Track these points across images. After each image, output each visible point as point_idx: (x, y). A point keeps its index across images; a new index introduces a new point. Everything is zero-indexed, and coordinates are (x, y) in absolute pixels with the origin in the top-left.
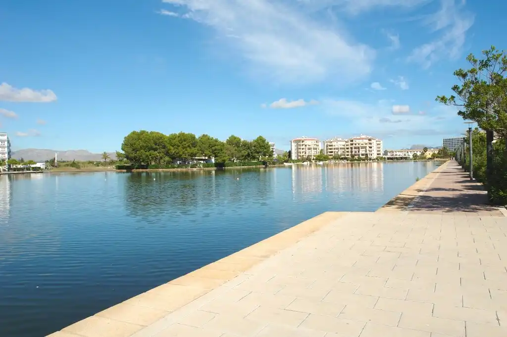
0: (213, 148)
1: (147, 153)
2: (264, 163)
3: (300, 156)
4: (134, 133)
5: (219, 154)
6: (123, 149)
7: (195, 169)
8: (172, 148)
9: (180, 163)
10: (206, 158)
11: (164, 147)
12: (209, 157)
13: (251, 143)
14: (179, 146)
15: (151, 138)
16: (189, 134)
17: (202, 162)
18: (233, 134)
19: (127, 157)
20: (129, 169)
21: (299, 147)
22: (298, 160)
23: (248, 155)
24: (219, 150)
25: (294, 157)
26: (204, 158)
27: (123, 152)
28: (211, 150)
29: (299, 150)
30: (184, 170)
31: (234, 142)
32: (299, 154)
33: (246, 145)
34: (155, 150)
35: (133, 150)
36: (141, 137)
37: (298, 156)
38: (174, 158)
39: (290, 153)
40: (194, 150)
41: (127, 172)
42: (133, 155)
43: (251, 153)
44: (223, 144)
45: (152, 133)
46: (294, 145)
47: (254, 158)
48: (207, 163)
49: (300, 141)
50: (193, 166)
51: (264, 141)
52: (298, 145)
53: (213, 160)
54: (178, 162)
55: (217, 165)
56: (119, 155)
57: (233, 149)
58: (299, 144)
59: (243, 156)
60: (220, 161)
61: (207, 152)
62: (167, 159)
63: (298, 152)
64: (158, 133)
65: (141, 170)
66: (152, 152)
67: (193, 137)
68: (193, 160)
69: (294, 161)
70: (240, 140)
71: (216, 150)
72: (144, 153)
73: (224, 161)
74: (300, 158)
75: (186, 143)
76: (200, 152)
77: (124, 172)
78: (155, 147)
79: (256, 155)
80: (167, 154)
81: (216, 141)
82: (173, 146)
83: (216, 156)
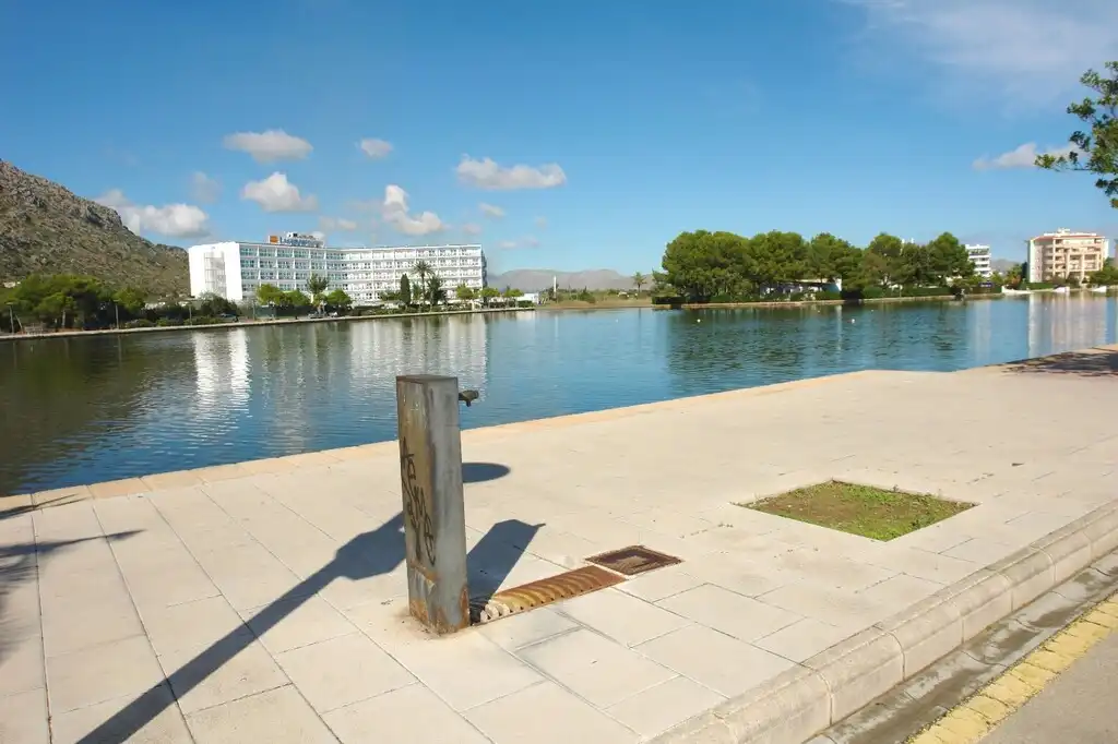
0: (838, 261)
1: (708, 273)
2: (955, 290)
3: (1051, 274)
4: (684, 235)
5: (849, 274)
6: (665, 267)
7: (798, 304)
8: (755, 262)
9: (771, 292)
10: (824, 281)
11: (740, 261)
12: (831, 280)
13: (923, 249)
14: (768, 258)
15: (716, 244)
16: (789, 234)
17: (816, 289)
18: (883, 231)
19: (672, 281)
20: (675, 303)
21: (1049, 254)
22: (1045, 284)
23: (917, 274)
24: (849, 264)
25: (1033, 277)
26: (819, 281)
27: (666, 272)
28: (834, 266)
29: (1049, 262)
30: (778, 304)
31: (886, 247)
32: (1048, 270)
33: (914, 254)
34: (723, 266)
35: (683, 267)
36: (698, 242)
37: (1044, 274)
38: (759, 281)
39: (1025, 267)
40: (798, 265)
41: (672, 308)
42: (683, 278)
43: (926, 268)
44: (858, 253)
45: (718, 234)
46: (1034, 250)
47: (931, 280)
48: (827, 291)
49: (1050, 240)
50: (796, 297)
51: (954, 243)
52: (1044, 251)
53: (839, 284)
54: (768, 290)
55: (844, 295)
56: (657, 277)
57: (882, 261)
58: (1049, 246)
59: (904, 276)
60: (851, 286)
61: (824, 269)
62: (746, 282)
63: (1045, 266)
64: (728, 234)
65: (696, 306)
66: (717, 270)
67: (797, 240)
68: (796, 285)
69: (1033, 286)
70: (899, 242)
71: (843, 264)
72: (701, 274)
73: (861, 286)
74: (1048, 278)
75: (782, 251)
76: (812, 269)
77: (666, 309)
78: (723, 260)
79: (936, 273)
80: (746, 274)
81: (846, 245)
82: (757, 259)
83: (844, 277)
